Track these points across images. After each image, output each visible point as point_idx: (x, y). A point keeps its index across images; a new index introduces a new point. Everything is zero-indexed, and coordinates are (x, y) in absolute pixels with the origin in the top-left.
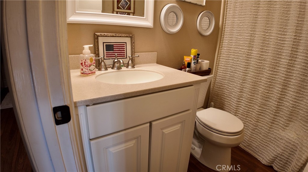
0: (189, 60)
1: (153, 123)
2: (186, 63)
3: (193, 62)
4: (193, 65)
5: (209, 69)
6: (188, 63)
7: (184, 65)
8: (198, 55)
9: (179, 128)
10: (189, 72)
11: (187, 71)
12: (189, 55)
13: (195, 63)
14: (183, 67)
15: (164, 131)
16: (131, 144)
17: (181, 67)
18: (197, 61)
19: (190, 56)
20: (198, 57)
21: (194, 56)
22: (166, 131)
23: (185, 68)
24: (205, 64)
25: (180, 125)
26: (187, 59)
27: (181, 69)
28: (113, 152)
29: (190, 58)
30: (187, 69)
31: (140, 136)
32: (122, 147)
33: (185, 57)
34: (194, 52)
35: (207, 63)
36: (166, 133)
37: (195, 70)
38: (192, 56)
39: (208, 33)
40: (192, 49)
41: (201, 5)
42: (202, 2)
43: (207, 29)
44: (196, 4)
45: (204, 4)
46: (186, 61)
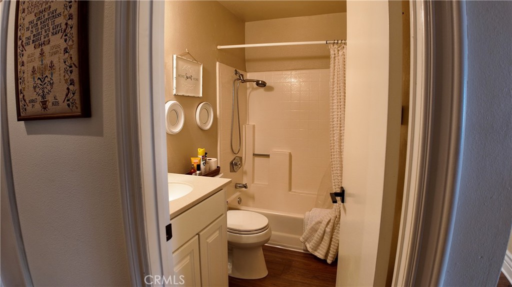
0: (198, 161)
1: (201, 234)
2: (195, 165)
3: (202, 163)
4: (202, 166)
5: (218, 167)
6: (197, 165)
7: (193, 168)
8: (206, 154)
10: (200, 175)
11: (198, 174)
14: (192, 171)
15: (208, 241)
16: (187, 260)
17: (191, 171)
18: (206, 160)
19: (197, 156)
20: (206, 156)
22: (210, 240)
23: (195, 172)
24: (213, 162)
25: (218, 232)
26: (195, 161)
27: (190, 173)
29: (199, 159)
30: (198, 172)
31: (193, 250)
32: (181, 265)
33: (192, 159)
34: (201, 151)
35: (215, 162)
36: (210, 242)
37: (205, 171)
38: (201, 157)
39: (208, 126)
40: (199, 149)
41: (198, 97)
42: (199, 93)
43: (207, 122)
44: (194, 97)
45: (201, 95)
46: (195, 163)
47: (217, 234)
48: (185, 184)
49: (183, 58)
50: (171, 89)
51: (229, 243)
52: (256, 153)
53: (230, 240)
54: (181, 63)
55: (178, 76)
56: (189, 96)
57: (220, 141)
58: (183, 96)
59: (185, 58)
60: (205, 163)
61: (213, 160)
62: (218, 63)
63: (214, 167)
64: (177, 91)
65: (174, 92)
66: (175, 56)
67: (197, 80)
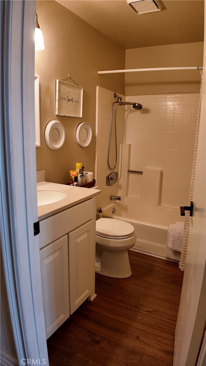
0: (75, 174)
1: (70, 234)
2: (73, 177)
3: (79, 175)
4: (79, 179)
5: (94, 180)
6: (75, 177)
7: (71, 180)
8: (83, 168)
9: (86, 236)
10: (77, 185)
11: (75, 185)
12: (74, 169)
13: (81, 177)
14: (71, 182)
15: (77, 240)
16: (57, 254)
17: (69, 182)
18: (83, 173)
19: (76, 170)
20: (83, 170)
21: (80, 170)
23: (73, 183)
24: (89, 175)
25: (86, 234)
26: (73, 173)
27: (69, 184)
28: (46, 263)
29: (76, 172)
30: (75, 183)
31: (62, 246)
32: (51, 258)
33: (70, 171)
34: (78, 165)
35: (91, 175)
36: (78, 242)
37: (82, 183)
38: (78, 170)
39: (87, 144)
40: (77, 164)
41: (79, 118)
42: (80, 115)
43: (86, 140)
44: (74, 117)
45: (81, 116)
46: (73, 175)
47: (85, 236)
48: (61, 192)
49: (65, 82)
50: (53, 110)
51: (97, 244)
52: (131, 170)
53: (98, 242)
54: (63, 87)
55: (60, 98)
56: (69, 117)
57: (98, 157)
58: (65, 116)
59: (67, 83)
60: (82, 176)
61: (90, 173)
62: (97, 87)
63: (90, 180)
64: (58, 112)
65: (57, 113)
66: (57, 81)
67: (78, 102)
